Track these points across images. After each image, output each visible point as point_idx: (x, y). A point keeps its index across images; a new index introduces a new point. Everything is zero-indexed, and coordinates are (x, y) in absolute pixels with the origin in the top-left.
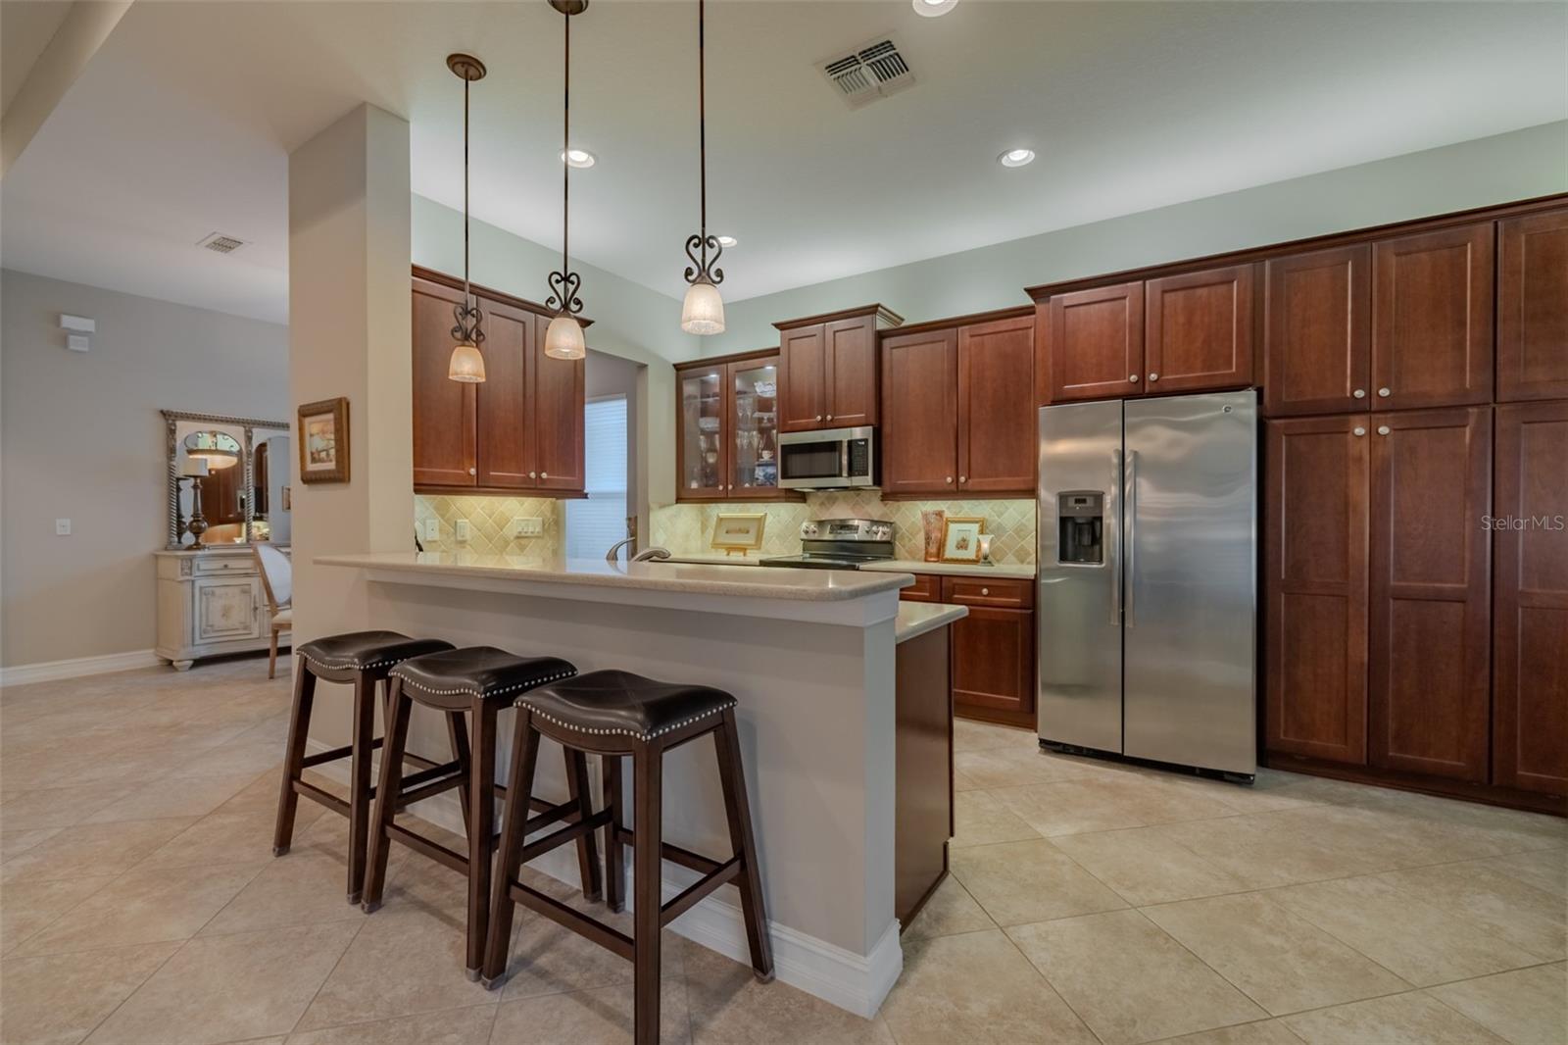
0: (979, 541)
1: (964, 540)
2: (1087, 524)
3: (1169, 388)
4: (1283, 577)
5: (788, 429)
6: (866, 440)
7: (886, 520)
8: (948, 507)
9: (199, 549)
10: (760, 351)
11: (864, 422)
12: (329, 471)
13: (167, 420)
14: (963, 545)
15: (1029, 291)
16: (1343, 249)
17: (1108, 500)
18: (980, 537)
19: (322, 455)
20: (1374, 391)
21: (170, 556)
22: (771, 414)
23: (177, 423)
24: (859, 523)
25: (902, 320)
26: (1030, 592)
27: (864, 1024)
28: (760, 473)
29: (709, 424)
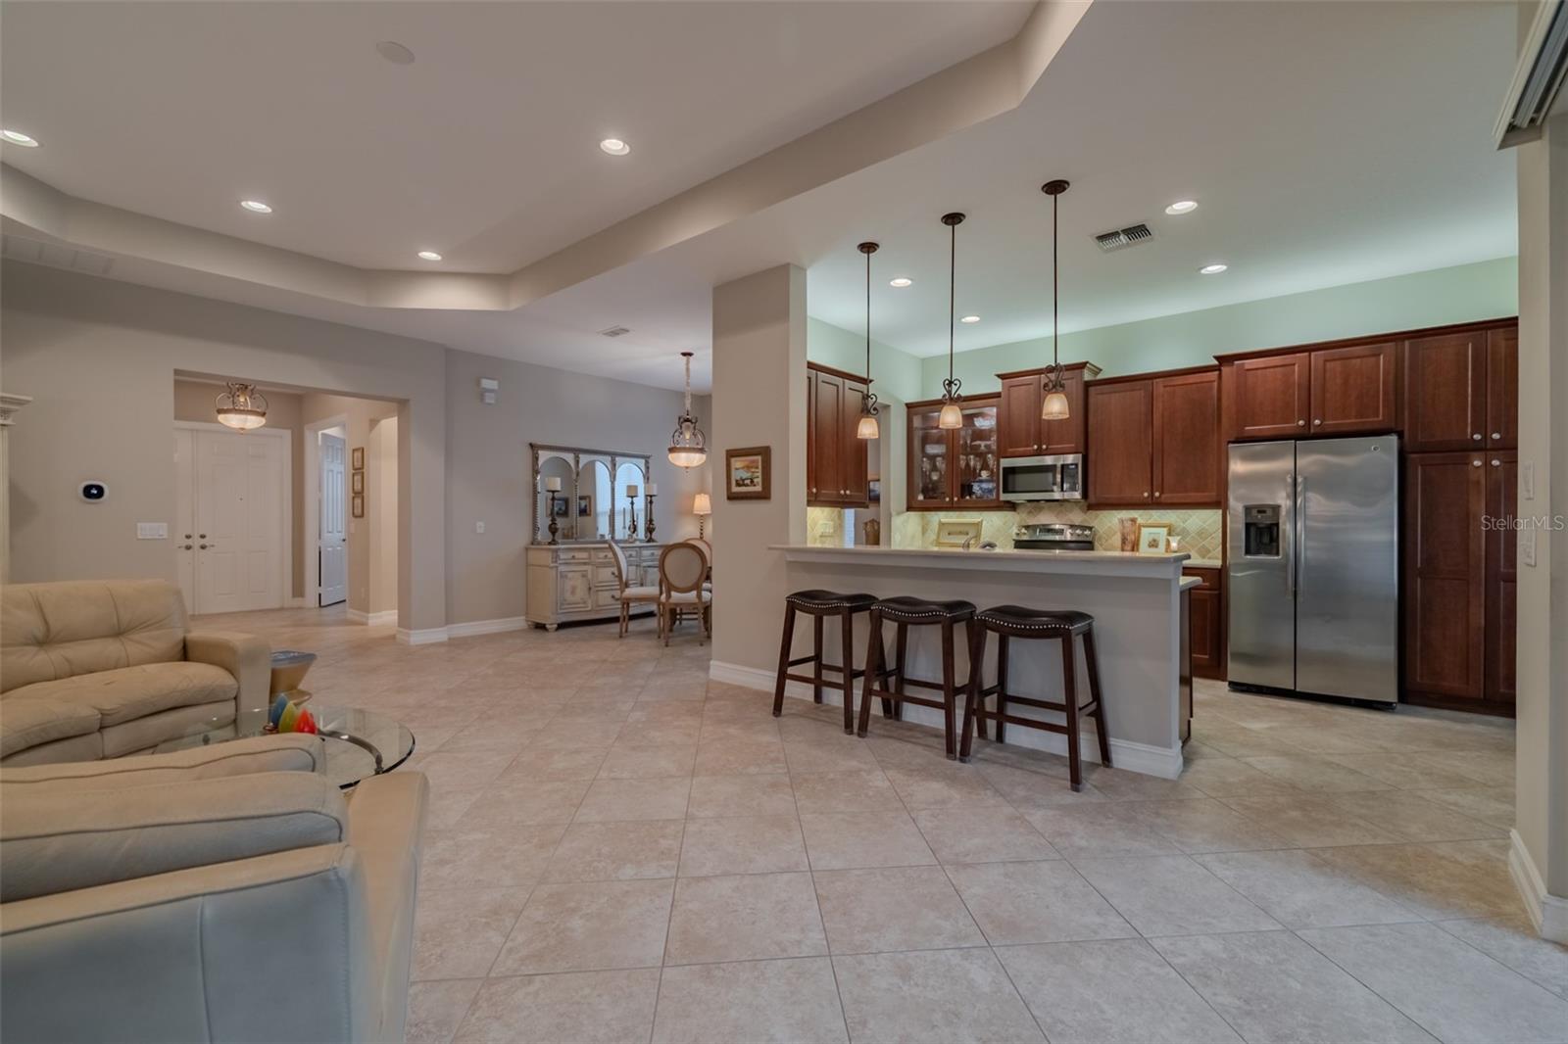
0: (1168, 541)
1: (1154, 540)
2: (1267, 528)
3: (1329, 430)
4: (1419, 565)
5: (1008, 455)
6: (1076, 465)
7: (1086, 524)
8: (1140, 516)
9: (554, 544)
10: (988, 394)
11: (1075, 451)
12: (758, 492)
13: (533, 450)
14: (1154, 544)
15: (1216, 357)
16: (1466, 334)
17: (1283, 512)
18: (1170, 538)
19: (748, 482)
20: (1489, 434)
21: (542, 549)
22: (988, 443)
23: (540, 452)
24: (1062, 527)
25: (1101, 370)
26: (1217, 578)
27: (1171, 781)
28: (976, 488)
29: (932, 449)
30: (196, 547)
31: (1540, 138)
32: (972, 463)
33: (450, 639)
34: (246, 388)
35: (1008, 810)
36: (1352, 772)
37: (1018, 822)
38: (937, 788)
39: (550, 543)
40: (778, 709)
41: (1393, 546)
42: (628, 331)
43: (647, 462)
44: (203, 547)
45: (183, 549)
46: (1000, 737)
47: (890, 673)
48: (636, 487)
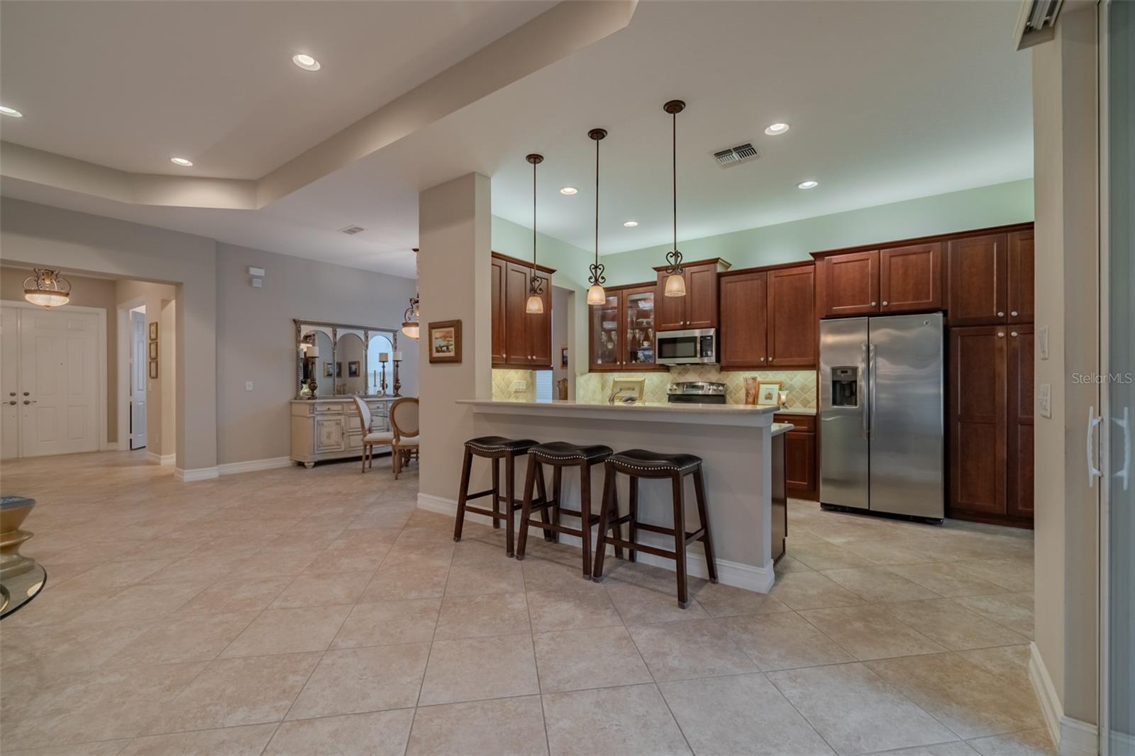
0: (779, 395)
1: (770, 394)
2: (847, 384)
3: (894, 309)
4: (959, 413)
5: (662, 329)
6: (711, 337)
7: (720, 382)
8: (759, 375)
9: (314, 399)
10: (643, 283)
11: (710, 325)
12: (453, 357)
13: (296, 325)
14: (769, 397)
15: (812, 254)
16: (992, 236)
17: (860, 372)
18: (780, 392)
19: (445, 348)
20: (1009, 313)
21: (301, 403)
22: (649, 320)
23: (302, 326)
24: (703, 384)
25: (730, 265)
26: (812, 423)
27: (764, 595)
28: (640, 354)
29: (609, 325)
30: (20, 402)
31: (1053, 38)
32: (637, 336)
33: (220, 476)
34: (52, 273)
35: (620, 629)
36: (908, 581)
37: (625, 642)
38: (565, 609)
39: (309, 399)
40: (458, 535)
41: (940, 397)
42: (362, 230)
43: (395, 335)
44: (26, 403)
45: (9, 404)
46: (632, 557)
47: (550, 504)
48: (387, 354)
